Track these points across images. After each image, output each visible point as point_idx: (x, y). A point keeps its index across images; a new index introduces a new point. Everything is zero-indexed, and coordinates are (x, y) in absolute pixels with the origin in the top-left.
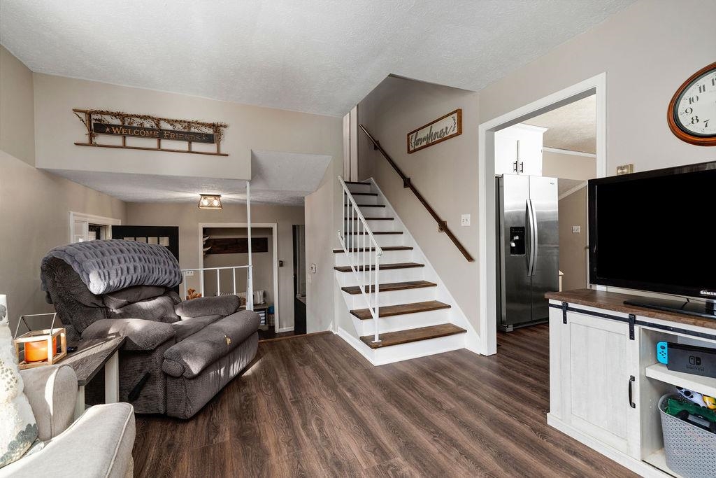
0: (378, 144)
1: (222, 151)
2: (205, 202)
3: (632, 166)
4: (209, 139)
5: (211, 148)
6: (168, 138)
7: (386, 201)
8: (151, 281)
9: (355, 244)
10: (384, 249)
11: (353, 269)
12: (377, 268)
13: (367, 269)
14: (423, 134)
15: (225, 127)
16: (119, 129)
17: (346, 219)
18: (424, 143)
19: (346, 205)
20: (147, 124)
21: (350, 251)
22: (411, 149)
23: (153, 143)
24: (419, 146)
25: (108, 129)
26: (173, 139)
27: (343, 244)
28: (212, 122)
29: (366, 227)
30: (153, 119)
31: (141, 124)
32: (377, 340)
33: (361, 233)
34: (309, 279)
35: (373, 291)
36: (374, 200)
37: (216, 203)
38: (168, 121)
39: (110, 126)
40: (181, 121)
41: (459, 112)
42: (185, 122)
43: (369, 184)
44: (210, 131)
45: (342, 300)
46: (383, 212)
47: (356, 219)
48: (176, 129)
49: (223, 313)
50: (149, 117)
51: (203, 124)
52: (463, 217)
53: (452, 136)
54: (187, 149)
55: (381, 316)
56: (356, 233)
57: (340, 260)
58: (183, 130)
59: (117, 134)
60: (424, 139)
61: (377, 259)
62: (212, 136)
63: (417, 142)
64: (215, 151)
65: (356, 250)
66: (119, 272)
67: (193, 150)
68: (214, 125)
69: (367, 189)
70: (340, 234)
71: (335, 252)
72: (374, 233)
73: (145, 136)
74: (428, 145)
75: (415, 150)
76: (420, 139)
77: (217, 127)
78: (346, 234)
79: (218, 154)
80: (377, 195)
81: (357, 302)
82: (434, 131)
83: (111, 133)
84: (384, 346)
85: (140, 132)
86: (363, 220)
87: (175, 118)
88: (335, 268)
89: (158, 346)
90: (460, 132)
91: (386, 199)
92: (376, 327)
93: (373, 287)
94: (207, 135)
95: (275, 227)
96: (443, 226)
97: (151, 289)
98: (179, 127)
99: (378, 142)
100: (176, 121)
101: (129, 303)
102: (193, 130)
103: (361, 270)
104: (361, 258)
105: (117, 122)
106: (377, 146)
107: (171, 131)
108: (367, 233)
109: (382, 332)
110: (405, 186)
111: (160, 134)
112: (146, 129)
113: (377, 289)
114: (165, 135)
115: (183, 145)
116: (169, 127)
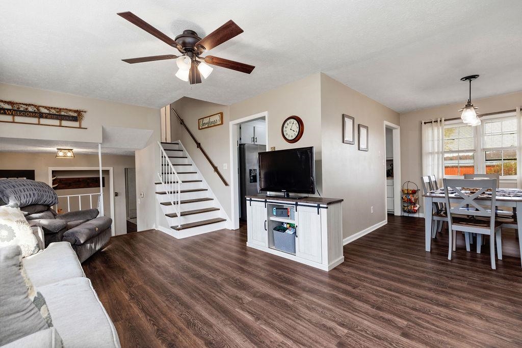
0: (183, 122)
1: (83, 126)
2: (61, 154)
3: (275, 148)
4: (75, 119)
5: (76, 124)
6: (46, 118)
7: (187, 155)
8: (42, 202)
9: (168, 179)
10: (183, 182)
11: (167, 193)
12: (179, 192)
13: (174, 193)
14: (206, 121)
15: (85, 112)
16: (11, 111)
17: (162, 165)
18: (206, 126)
19: (162, 157)
20: (30, 109)
21: (165, 183)
22: (201, 128)
23: (35, 120)
24: (204, 127)
25: (2, 111)
26: (49, 118)
27: (161, 179)
28: (76, 109)
29: (173, 170)
30: (35, 106)
31: (27, 109)
32: (179, 227)
33: (171, 173)
34: (139, 201)
35: (177, 204)
36: (180, 154)
37: (69, 154)
38: (46, 108)
39: (4, 109)
40: (55, 108)
41: (222, 114)
42: (58, 109)
43: (178, 144)
44: (75, 115)
45: (161, 209)
46: (186, 161)
47: (168, 165)
48: (51, 113)
49: (89, 219)
50: (33, 105)
51: (70, 110)
52: (224, 164)
53: (219, 125)
54: (59, 125)
55: (181, 215)
56: (168, 173)
57: (159, 188)
58: (57, 113)
59: (9, 114)
60: (207, 124)
61: (179, 187)
62: (77, 117)
63: (204, 124)
64: (78, 126)
65: (168, 183)
66: (26, 196)
67: (63, 125)
68: (77, 111)
69: (176, 147)
70: (159, 174)
71: (156, 184)
72: (178, 173)
73: (30, 116)
74: (208, 127)
75: (202, 129)
76: (204, 123)
77: (79, 112)
78: (162, 173)
79: (80, 128)
80: (182, 151)
81: (169, 210)
82: (211, 120)
83: (5, 114)
84: (183, 229)
85: (26, 113)
86: (172, 166)
87: (51, 106)
88: (156, 193)
89: (60, 231)
90: (222, 123)
91: (187, 153)
92: (179, 221)
93: (177, 202)
94: (73, 117)
95: (111, 170)
96: (216, 169)
97: (41, 206)
98: (53, 112)
99: (182, 120)
100: (52, 108)
101: (29, 214)
102: (63, 113)
103: (171, 193)
104: (171, 186)
105: (9, 107)
106: (182, 122)
107: (48, 114)
108: (174, 173)
109: (182, 224)
110: (198, 147)
111: (41, 115)
112: (30, 112)
113: (179, 203)
114: (44, 116)
115: (57, 122)
116: (46, 111)
